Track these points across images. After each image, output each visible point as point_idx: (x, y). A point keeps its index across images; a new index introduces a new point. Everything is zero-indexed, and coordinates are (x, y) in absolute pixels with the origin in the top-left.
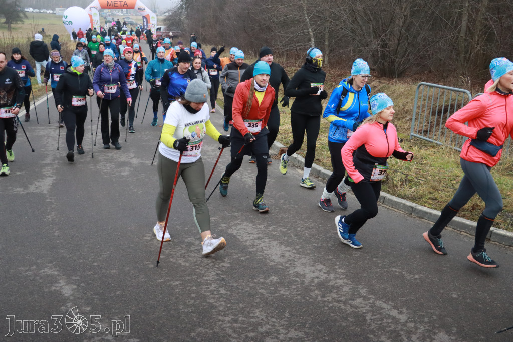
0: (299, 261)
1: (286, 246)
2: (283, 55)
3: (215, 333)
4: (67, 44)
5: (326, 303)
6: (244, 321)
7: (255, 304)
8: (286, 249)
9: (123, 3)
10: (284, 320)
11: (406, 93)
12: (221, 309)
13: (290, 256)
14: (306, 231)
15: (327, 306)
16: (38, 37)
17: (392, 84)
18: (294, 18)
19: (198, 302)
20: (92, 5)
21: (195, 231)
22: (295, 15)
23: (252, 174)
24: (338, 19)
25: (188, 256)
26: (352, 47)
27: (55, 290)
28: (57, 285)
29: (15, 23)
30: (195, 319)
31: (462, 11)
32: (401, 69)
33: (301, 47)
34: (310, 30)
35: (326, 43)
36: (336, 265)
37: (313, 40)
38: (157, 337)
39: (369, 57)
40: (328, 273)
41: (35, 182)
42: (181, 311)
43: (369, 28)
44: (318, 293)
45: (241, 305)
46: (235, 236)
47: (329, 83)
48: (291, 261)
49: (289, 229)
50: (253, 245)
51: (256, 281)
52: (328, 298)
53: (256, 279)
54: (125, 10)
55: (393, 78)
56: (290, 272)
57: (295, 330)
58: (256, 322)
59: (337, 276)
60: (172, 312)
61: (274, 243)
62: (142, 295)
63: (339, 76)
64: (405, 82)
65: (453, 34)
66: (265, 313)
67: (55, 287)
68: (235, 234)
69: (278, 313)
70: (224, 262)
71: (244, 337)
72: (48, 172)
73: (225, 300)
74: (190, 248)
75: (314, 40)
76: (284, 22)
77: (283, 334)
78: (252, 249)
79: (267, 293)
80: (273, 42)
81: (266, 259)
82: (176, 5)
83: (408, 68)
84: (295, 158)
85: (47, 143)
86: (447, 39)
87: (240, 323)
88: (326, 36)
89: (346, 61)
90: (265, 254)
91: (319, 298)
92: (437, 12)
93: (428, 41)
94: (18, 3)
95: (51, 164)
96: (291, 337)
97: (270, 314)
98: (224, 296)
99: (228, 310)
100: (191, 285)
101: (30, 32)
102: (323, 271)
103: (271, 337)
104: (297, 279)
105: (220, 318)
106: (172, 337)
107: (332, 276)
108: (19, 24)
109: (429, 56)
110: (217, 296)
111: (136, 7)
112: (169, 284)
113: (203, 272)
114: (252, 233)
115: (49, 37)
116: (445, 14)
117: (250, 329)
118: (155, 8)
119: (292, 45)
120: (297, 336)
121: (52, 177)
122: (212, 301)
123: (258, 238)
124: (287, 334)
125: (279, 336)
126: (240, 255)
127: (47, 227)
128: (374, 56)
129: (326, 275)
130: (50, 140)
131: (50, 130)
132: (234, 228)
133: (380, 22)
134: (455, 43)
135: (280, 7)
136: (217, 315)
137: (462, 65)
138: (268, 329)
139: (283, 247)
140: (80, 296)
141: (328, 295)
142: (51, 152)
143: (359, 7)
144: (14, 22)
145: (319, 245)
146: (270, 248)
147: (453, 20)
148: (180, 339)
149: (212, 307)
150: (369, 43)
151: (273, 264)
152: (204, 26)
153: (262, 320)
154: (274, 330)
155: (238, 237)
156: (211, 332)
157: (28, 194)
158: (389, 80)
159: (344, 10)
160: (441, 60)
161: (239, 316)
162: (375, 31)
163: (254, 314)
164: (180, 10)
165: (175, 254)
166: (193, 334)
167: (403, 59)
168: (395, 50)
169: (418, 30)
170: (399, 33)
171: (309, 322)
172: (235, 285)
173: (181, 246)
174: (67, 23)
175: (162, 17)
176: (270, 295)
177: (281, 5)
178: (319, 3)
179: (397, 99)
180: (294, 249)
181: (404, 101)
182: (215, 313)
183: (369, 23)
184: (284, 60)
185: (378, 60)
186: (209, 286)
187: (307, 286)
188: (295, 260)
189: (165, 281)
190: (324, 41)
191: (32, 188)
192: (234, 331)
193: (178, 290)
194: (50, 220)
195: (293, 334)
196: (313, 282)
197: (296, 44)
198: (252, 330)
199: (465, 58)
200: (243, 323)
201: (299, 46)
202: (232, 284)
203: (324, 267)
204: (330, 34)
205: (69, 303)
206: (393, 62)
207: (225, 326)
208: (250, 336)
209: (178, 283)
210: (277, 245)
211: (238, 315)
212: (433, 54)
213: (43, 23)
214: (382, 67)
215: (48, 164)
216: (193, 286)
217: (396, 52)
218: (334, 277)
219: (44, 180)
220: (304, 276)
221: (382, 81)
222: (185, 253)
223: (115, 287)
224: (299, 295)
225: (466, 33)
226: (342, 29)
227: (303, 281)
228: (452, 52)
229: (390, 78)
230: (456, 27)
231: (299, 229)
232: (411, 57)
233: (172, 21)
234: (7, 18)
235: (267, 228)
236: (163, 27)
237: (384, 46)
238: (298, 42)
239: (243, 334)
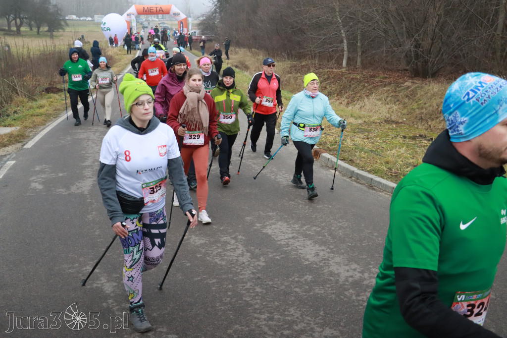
0: (333, 260)
1: (321, 245)
2: (315, 56)
3: (251, 330)
4: (105, 50)
5: (361, 302)
6: (279, 318)
7: (290, 303)
8: (320, 248)
9: (158, 9)
10: (319, 318)
11: (440, 93)
12: (257, 306)
13: (324, 255)
14: (340, 231)
15: (362, 305)
16: (78, 44)
17: (426, 84)
18: (326, 20)
19: (234, 300)
20: (129, 11)
21: (231, 231)
22: (327, 17)
23: (286, 175)
24: (370, 20)
25: (224, 254)
26: (385, 48)
27: (96, 287)
28: (99, 282)
29: (57, 32)
30: (231, 317)
31: (499, 8)
32: (434, 69)
33: (334, 49)
34: (342, 31)
35: (359, 44)
36: (370, 264)
37: (345, 41)
38: (195, 333)
39: (403, 57)
40: (362, 272)
41: (77, 184)
42: (217, 308)
43: (402, 28)
44: (353, 292)
45: (276, 303)
46: (270, 236)
47: (361, 84)
48: (326, 260)
49: (323, 229)
50: (288, 244)
51: (290, 279)
52: (363, 297)
53: (291, 278)
54: (160, 16)
55: (426, 78)
56: (325, 271)
57: (330, 328)
58: (291, 320)
59: (372, 275)
60: (209, 309)
61: (309, 242)
62: (179, 293)
63: (372, 77)
64: (439, 82)
65: (489, 32)
66: (300, 311)
67: (97, 283)
68: (270, 234)
69: (313, 311)
70: (259, 261)
71: (280, 335)
72: (89, 174)
73: (260, 298)
74: (226, 247)
75: (347, 41)
76: (316, 24)
77: (318, 332)
78: (287, 249)
79: (302, 292)
80: (305, 44)
81: (300, 258)
82: (209, 10)
83: (441, 68)
84: (329, 159)
85: (88, 146)
86: (482, 38)
87: (275, 321)
88: (359, 37)
89: (379, 62)
90: (300, 253)
91: (354, 297)
92: (472, 11)
93: (463, 40)
94: (59, 12)
95: (91, 166)
96: (326, 335)
97: (305, 313)
98: (260, 294)
99: (264, 308)
100: (227, 283)
101: (71, 40)
102: (358, 270)
103: (306, 334)
104: (331, 278)
105: (256, 315)
106: (209, 333)
107: (366, 275)
108: (61, 32)
109: (464, 55)
110: (253, 294)
111: (171, 13)
112: (205, 282)
113: (239, 271)
114: (287, 233)
115: (89, 44)
116: (480, 12)
117: (286, 326)
118: (189, 13)
119: (325, 47)
120: (332, 334)
121: (92, 178)
122: (248, 299)
123: (293, 238)
124: (322, 332)
125: (314, 334)
126: (274, 254)
127: (88, 227)
128: (407, 57)
129: (360, 275)
130: (90, 143)
131: (89, 133)
132: (268, 227)
133: (413, 22)
134: (491, 41)
135: (312, 9)
136: (252, 313)
137: (498, 63)
138: (303, 327)
139: (318, 246)
140: (120, 292)
141: (363, 294)
142: (91, 155)
143: (392, 7)
144: (56, 30)
145: (353, 244)
146: (304, 247)
147: (489, 18)
148: (217, 335)
149: (248, 304)
150: (402, 44)
151: (307, 263)
152: (237, 30)
153: (297, 318)
154: (309, 328)
155: (273, 236)
156: (247, 329)
157: (70, 194)
158: (423, 81)
159: (377, 10)
160: (476, 59)
161: (274, 314)
162: (408, 32)
163: (289, 312)
164: (214, 15)
165: (211, 253)
166: (229, 331)
167: (437, 59)
168: (429, 50)
169: (453, 29)
170: (432, 33)
171: (344, 321)
172: (270, 283)
173: (217, 246)
174: (105, 29)
175: (197, 22)
176: (304, 294)
177: (314, 8)
178: (351, 5)
179: (431, 99)
180: (329, 248)
181: (438, 100)
182: (251, 311)
183: (402, 23)
184: (317, 62)
185: (411, 60)
186: (245, 285)
187: (341, 285)
188: (329, 259)
189: (201, 279)
190: (357, 42)
191: (74, 189)
192: (270, 329)
193: (214, 288)
194: (91, 219)
195: (328, 332)
196: (348, 281)
197: (329, 46)
198: (288, 327)
199: (502, 56)
200: (279, 320)
201: (331, 48)
202: (268, 282)
203: (358, 266)
204: (363, 35)
205: (110, 299)
206: (426, 62)
207: (261, 323)
208: (285, 333)
209: (214, 281)
210: (311, 244)
211: (274, 312)
212: (468, 53)
213: (82, 30)
214: (415, 67)
215: (89, 166)
216: (229, 284)
217: (430, 52)
218: (369, 277)
219: (85, 181)
220: (338, 275)
221: (415, 81)
222: (221, 252)
223: (154, 284)
224: (333, 293)
225: (503, 31)
226: (375, 30)
227: (338, 280)
228: (488, 51)
229: (423, 78)
230: (492, 25)
231: (333, 228)
232: (445, 57)
233: (206, 25)
234: (49, 27)
235: (301, 227)
236: (197, 32)
237: (418, 46)
238: (331, 44)
239: (279, 331)
